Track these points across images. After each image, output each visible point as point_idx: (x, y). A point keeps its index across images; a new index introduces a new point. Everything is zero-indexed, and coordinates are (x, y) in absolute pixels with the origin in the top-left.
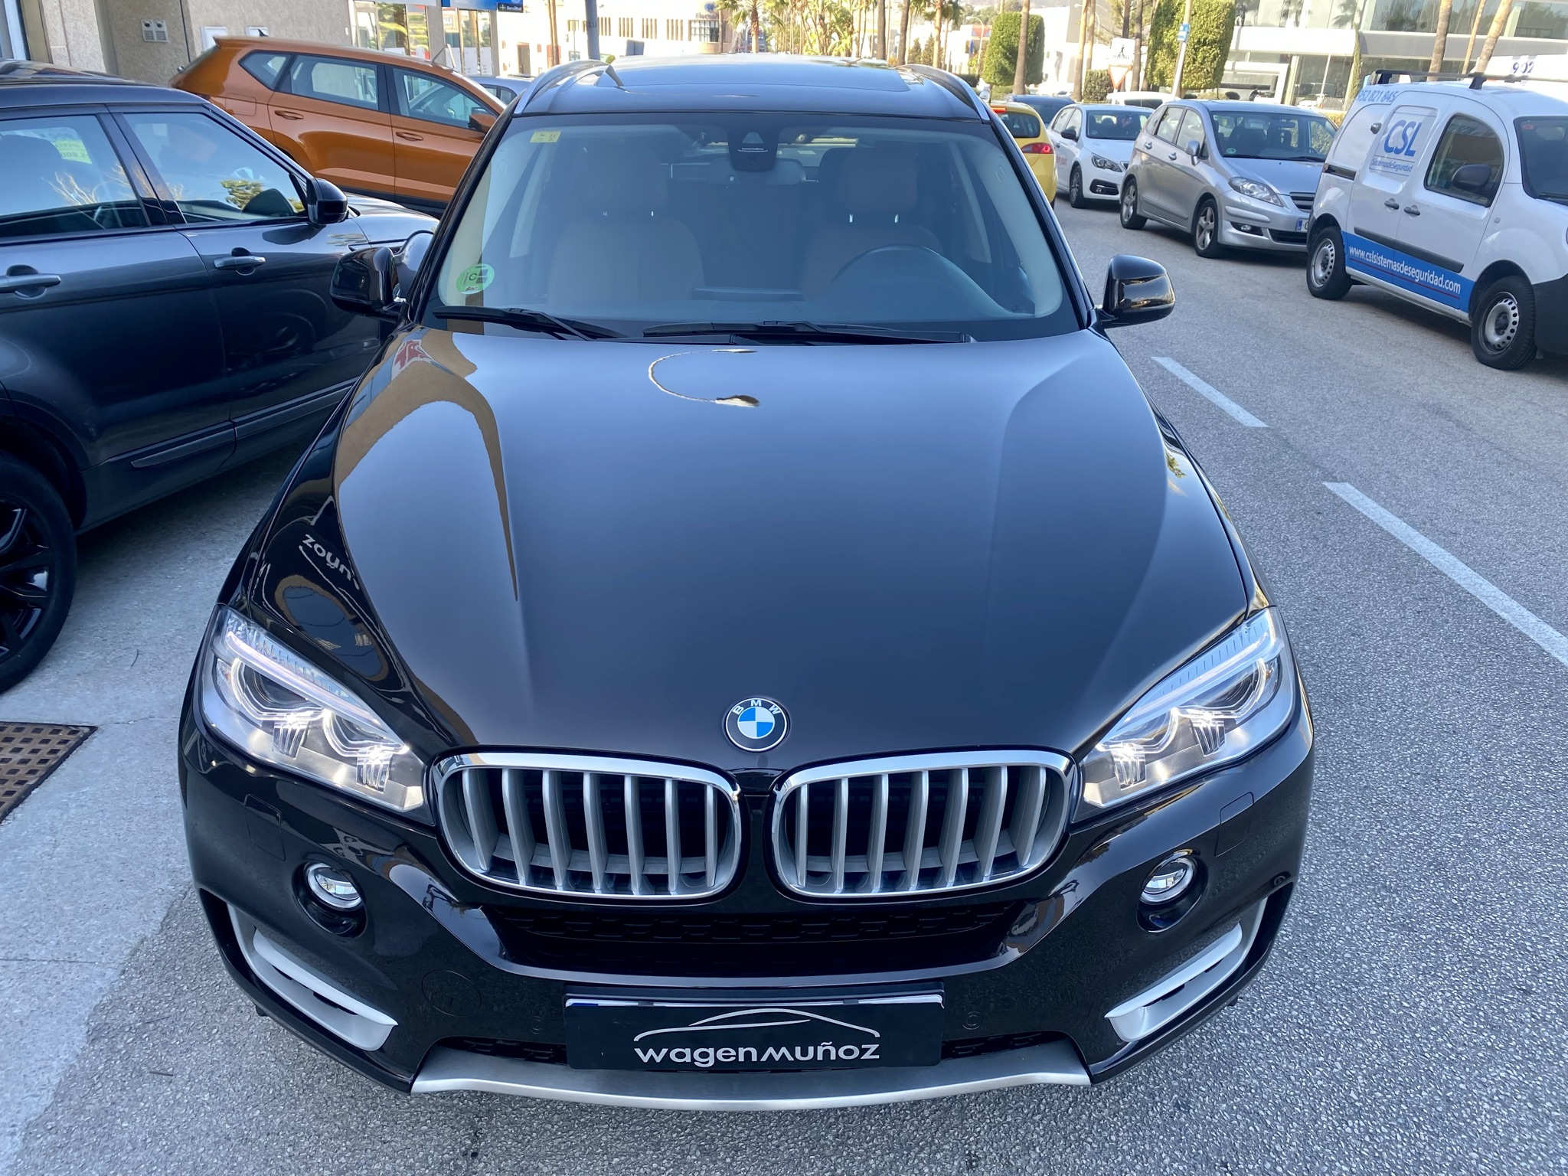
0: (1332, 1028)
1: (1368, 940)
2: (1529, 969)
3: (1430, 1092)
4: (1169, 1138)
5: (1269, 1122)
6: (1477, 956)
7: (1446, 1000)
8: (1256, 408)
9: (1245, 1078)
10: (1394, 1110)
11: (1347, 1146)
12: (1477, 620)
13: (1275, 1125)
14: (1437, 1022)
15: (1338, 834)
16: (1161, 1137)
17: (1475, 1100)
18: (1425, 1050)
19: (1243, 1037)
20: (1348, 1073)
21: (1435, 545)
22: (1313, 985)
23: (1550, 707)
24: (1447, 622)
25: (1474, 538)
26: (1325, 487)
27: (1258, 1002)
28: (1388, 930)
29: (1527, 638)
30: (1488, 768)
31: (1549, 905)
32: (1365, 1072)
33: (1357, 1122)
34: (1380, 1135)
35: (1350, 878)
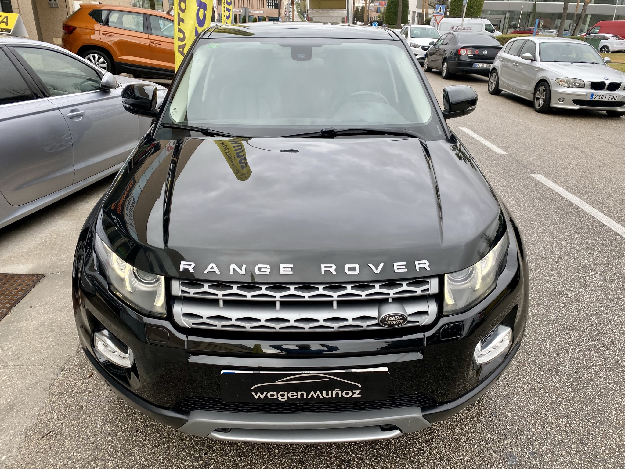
0: (551, 383)
1: (562, 349)
3: (592, 407)
4: (489, 426)
5: (528, 420)
6: (606, 354)
8: (502, 146)
9: (518, 403)
10: (578, 414)
11: (560, 428)
12: (596, 226)
13: (531, 421)
14: (592, 380)
15: (547, 309)
16: (486, 427)
17: (610, 409)
18: (588, 391)
19: (515, 388)
20: (558, 400)
21: (577, 198)
22: (542, 367)
24: (584, 227)
25: (592, 195)
26: (532, 176)
27: (521, 374)
28: (570, 345)
29: (616, 233)
30: (605, 283)
32: (565, 400)
33: (563, 419)
34: (573, 424)
35: (553, 326)
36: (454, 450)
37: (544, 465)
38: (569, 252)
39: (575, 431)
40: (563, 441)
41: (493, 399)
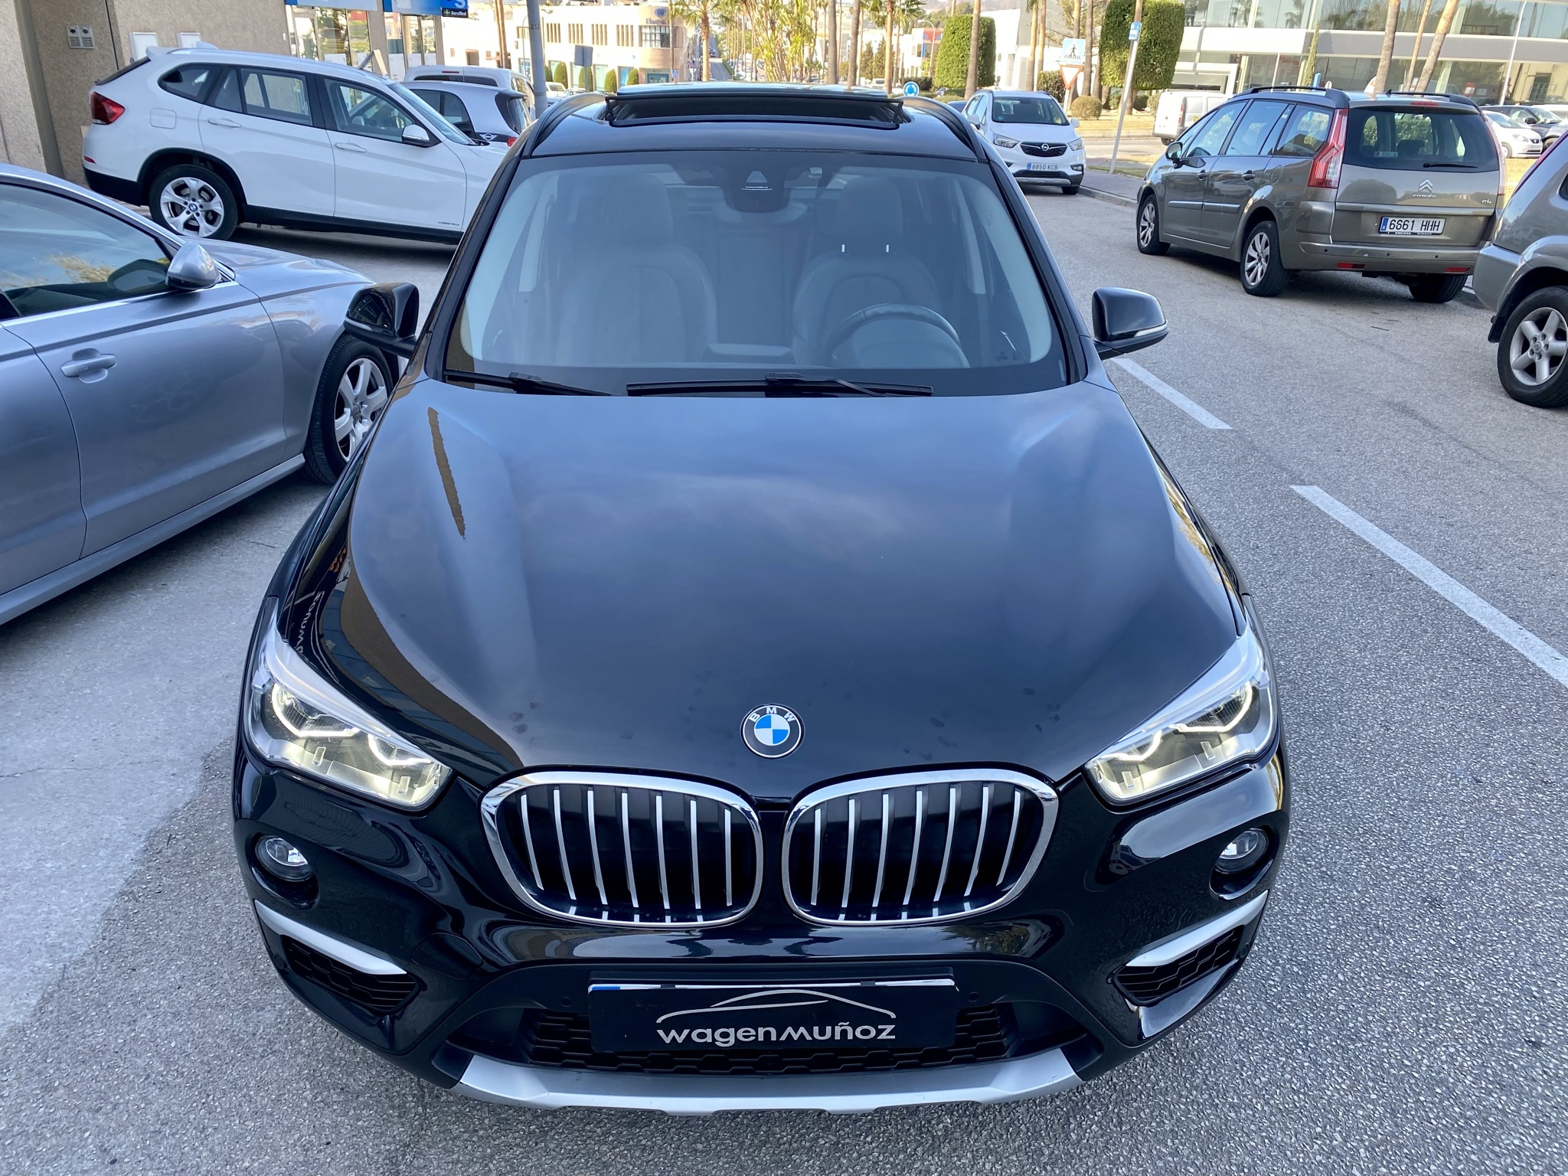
0: (1329, 1093)
1: (1362, 989)
2: (1537, 1018)
3: (1439, 1166)
6: (1480, 1004)
7: (1450, 1055)
8: (1220, 410)
9: (1237, 1155)
12: (1457, 629)
14: (1441, 1082)
15: (1324, 869)
18: (1431, 1116)
19: (1232, 1106)
20: (1349, 1145)
21: (1408, 549)
22: (1307, 1043)
23: (1538, 721)
24: (1426, 631)
25: (1448, 541)
26: (1293, 490)
27: (1247, 1064)
29: (1509, 647)
30: (1479, 791)
31: (1553, 944)
32: (1367, 1143)
35: (1340, 918)
38: (1387, 705)
41: (1169, 1143)
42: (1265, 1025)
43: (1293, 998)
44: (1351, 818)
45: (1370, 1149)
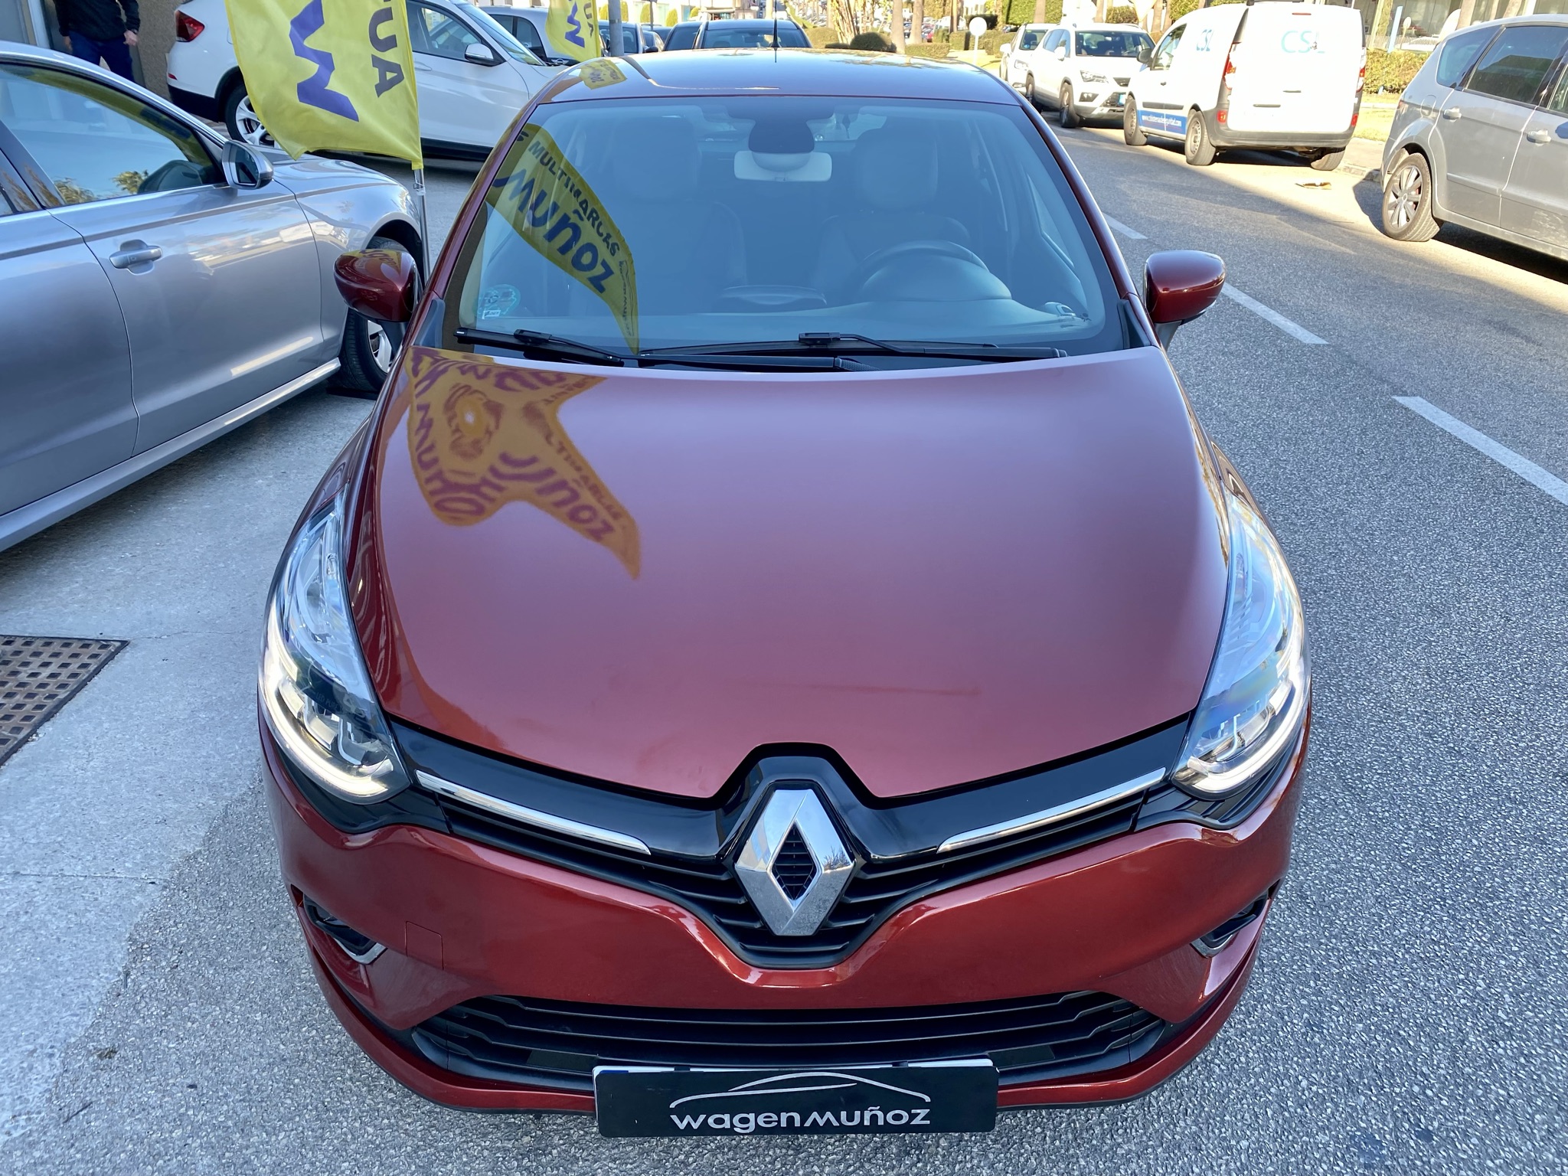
0: (1469, 944)
1: (1498, 853)
4: (1304, 1058)
5: (1412, 1043)
8: (1315, 326)
10: (1548, 1030)
11: (1501, 1068)
13: (1419, 1047)
15: (1452, 745)
19: (1373, 953)
20: (1493, 991)
21: (1519, 456)
22: (1444, 900)
24: (1542, 532)
25: (1559, 449)
26: (1395, 401)
27: (1386, 917)
28: (1519, 843)
32: (1511, 990)
33: (1508, 1042)
34: (1536, 1056)
35: (1471, 790)
36: (1211, 1121)
37: (1459, 1168)
38: (1506, 598)
39: (1543, 1076)
40: (1511, 1101)
41: (1312, 983)
42: (1403, 883)
43: (1428, 860)
44: (1475, 700)
45: (1515, 994)
